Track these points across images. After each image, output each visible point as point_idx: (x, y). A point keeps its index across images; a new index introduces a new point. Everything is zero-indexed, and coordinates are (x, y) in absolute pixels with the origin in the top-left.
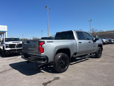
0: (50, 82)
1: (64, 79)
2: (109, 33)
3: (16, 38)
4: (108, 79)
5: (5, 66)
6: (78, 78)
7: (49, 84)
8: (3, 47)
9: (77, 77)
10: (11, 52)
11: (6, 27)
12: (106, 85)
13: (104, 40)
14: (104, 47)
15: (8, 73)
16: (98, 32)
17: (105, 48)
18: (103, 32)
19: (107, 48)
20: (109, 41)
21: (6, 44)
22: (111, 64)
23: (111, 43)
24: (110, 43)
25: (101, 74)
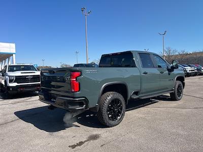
0: (81, 143)
1: (106, 138)
2: (198, 56)
3: (29, 65)
4: (186, 140)
5: (6, 115)
6: (133, 137)
7: (79, 147)
8: (6, 82)
9: (131, 134)
10: (19, 90)
11: (13, 45)
12: (181, 151)
13: (189, 69)
14: (187, 80)
15: (9, 127)
16: (177, 54)
17: (189, 82)
18: (187, 54)
19: (192, 83)
20: (197, 69)
21: (9, 76)
22: (195, 111)
23: (201, 74)
24: (198, 73)
25: (174, 130)
